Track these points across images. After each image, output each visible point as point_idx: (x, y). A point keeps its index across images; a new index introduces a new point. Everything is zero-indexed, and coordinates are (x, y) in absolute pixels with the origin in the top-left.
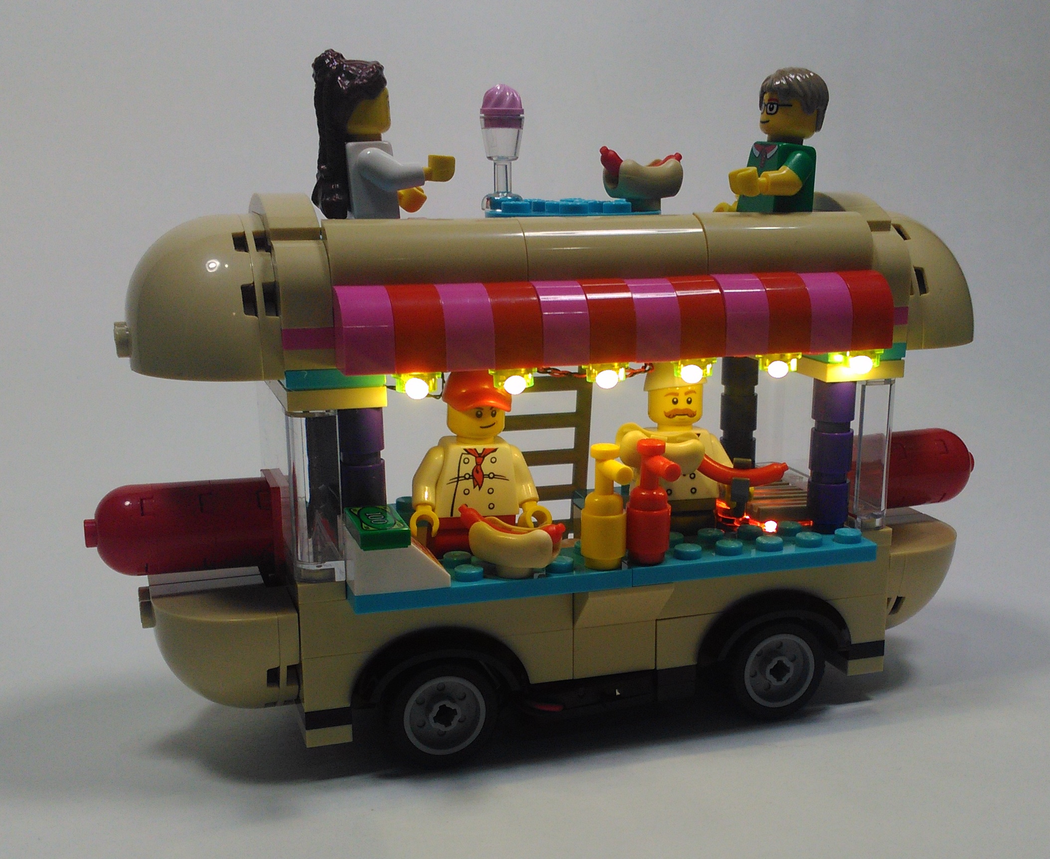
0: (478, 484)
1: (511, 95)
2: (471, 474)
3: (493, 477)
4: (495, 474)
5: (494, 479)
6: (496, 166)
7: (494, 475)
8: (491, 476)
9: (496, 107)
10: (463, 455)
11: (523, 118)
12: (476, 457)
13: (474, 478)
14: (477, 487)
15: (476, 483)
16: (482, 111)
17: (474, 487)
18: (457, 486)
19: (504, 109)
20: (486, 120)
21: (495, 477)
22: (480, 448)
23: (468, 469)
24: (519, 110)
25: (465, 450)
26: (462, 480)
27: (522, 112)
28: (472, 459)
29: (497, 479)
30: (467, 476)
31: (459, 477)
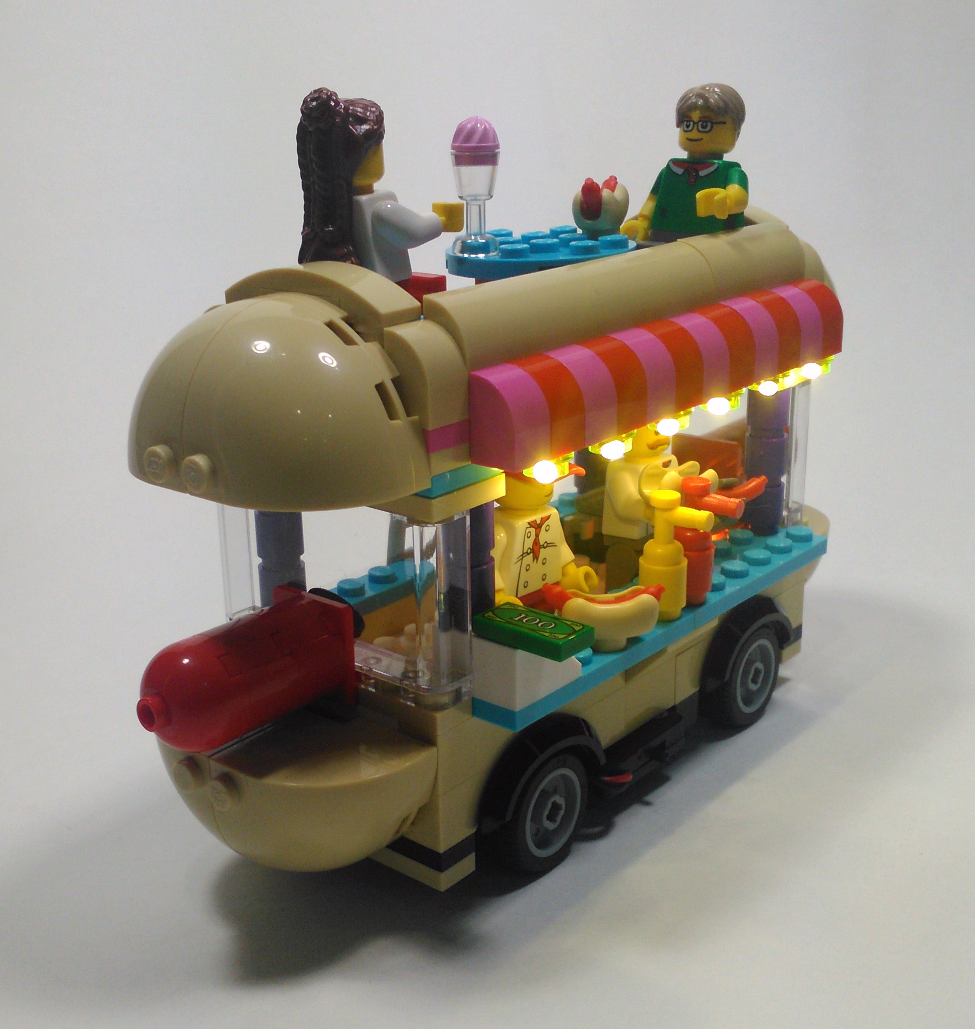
0: (536, 557)
1: (483, 127)
2: (531, 548)
3: (547, 546)
4: (548, 542)
5: (548, 548)
6: (469, 206)
7: (548, 544)
8: (545, 545)
9: (465, 143)
10: (528, 529)
11: (499, 152)
12: (536, 529)
13: (533, 552)
14: (535, 560)
15: (535, 557)
16: (453, 148)
17: (534, 560)
18: (522, 562)
19: (473, 145)
20: (456, 157)
21: (548, 545)
22: (537, 517)
23: (529, 543)
24: (493, 146)
25: (529, 523)
26: (526, 556)
27: (497, 147)
28: (533, 530)
29: (550, 547)
30: (529, 551)
31: (523, 553)
